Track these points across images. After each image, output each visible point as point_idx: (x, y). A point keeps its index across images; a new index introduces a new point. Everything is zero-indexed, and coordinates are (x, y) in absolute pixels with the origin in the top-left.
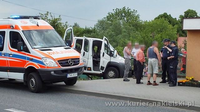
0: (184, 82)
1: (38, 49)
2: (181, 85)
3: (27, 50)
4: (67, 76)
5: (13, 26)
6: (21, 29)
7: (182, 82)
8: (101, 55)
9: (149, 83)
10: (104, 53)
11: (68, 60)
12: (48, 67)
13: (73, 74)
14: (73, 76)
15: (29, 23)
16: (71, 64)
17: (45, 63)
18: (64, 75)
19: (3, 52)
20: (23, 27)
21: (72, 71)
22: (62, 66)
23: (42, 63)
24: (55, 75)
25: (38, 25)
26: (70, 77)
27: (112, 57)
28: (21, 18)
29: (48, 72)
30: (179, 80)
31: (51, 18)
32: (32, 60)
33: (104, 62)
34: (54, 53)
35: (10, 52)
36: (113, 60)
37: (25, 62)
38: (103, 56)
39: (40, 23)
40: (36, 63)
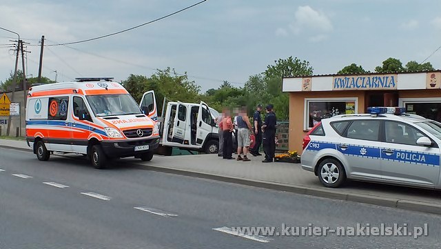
0: (281, 157)
1: (101, 118)
2: (278, 161)
3: (90, 119)
4: (134, 149)
5: (75, 91)
6: (85, 94)
7: (279, 158)
8: (198, 124)
9: (240, 159)
10: (201, 122)
11: (137, 130)
12: (111, 139)
13: (142, 147)
14: (143, 149)
15: (95, 86)
16: (140, 134)
17: (107, 134)
18: (130, 147)
19: (67, 121)
20: (86, 91)
21: (141, 143)
22: (128, 137)
23: (104, 133)
24: (119, 147)
25: (106, 89)
26: (139, 150)
27: (214, 128)
28: (82, 80)
29: (111, 144)
30: (277, 155)
31: (175, 76)
32: (94, 130)
33: (201, 133)
34: (119, 122)
35: (73, 121)
36: (215, 131)
37: (88, 134)
38: (200, 125)
39: (111, 86)
40: (98, 134)
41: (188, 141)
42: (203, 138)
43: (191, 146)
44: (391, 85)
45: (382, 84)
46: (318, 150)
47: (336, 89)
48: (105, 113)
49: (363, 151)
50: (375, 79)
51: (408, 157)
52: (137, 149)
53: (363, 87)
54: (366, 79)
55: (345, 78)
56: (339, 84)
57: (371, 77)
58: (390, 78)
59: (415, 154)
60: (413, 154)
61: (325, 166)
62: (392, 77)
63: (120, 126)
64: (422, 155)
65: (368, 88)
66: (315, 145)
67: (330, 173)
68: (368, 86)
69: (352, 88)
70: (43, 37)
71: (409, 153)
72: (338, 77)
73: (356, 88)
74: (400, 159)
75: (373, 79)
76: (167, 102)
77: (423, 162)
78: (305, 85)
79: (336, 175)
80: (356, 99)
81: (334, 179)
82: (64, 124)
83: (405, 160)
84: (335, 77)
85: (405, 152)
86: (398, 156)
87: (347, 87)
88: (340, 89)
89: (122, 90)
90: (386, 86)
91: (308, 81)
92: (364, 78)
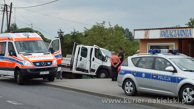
1: (21, 54)
3: (16, 55)
4: (39, 73)
5: (9, 38)
6: (14, 40)
10: (94, 58)
11: (41, 62)
12: (25, 67)
13: (45, 72)
14: (45, 73)
16: (44, 65)
17: (24, 64)
18: (37, 72)
19: (5, 56)
20: (15, 39)
21: (44, 70)
22: (36, 66)
23: (21, 63)
24: (30, 72)
25: (28, 37)
26: (42, 74)
27: (104, 62)
29: (25, 70)
32: (17, 62)
33: (94, 65)
34: (32, 57)
36: (105, 64)
37: (14, 64)
38: (93, 60)
39: (32, 35)
40: (19, 64)
41: (88, 70)
42: (96, 68)
43: (89, 73)
44: (190, 35)
45: (185, 34)
46: (124, 74)
47: (162, 37)
48: (25, 51)
49: (144, 75)
50: (181, 31)
51: (163, 78)
52: (41, 73)
53: (175, 36)
54: (177, 31)
55: (166, 31)
56: (163, 34)
57: (179, 30)
58: (189, 31)
59: (166, 76)
60: (165, 76)
61: (127, 83)
62: (190, 30)
63: (31, 59)
64: (169, 77)
65: (177, 37)
66: (122, 72)
67: (129, 88)
68: (177, 35)
69: (170, 37)
70: (12, 3)
71: (163, 76)
72: (162, 30)
73: (171, 37)
74: (159, 79)
75: (180, 31)
76: (76, 45)
77: (169, 81)
78: (146, 35)
79: (132, 89)
80: (174, 44)
81: (131, 91)
82: (3, 58)
83: (162, 80)
84: (161, 30)
85: (162, 76)
86: (159, 78)
87: (167, 36)
88: (163, 37)
89: (39, 38)
90: (187, 36)
91: (147, 32)
92: (176, 31)
